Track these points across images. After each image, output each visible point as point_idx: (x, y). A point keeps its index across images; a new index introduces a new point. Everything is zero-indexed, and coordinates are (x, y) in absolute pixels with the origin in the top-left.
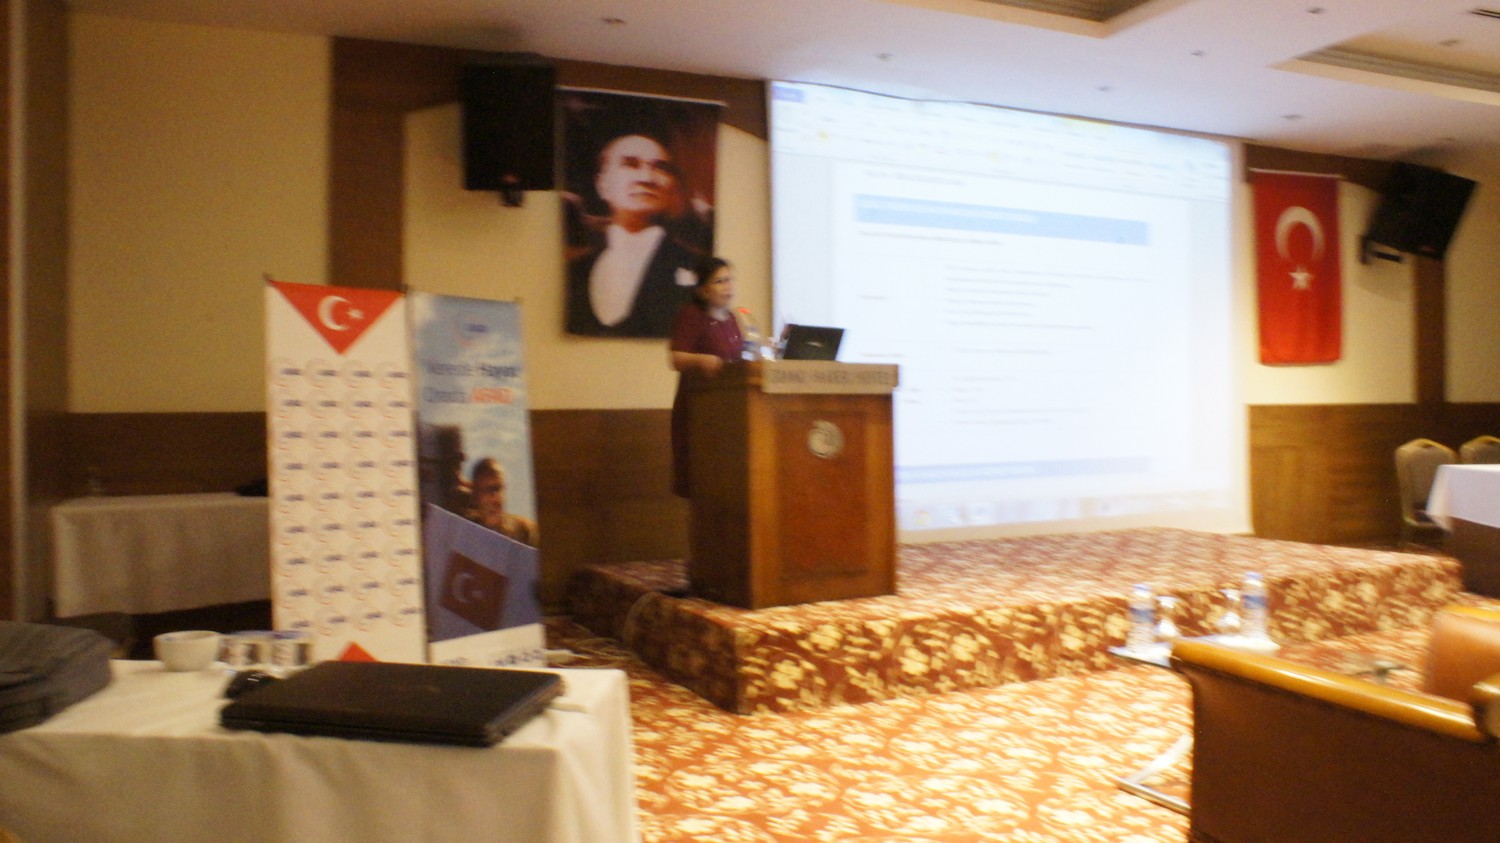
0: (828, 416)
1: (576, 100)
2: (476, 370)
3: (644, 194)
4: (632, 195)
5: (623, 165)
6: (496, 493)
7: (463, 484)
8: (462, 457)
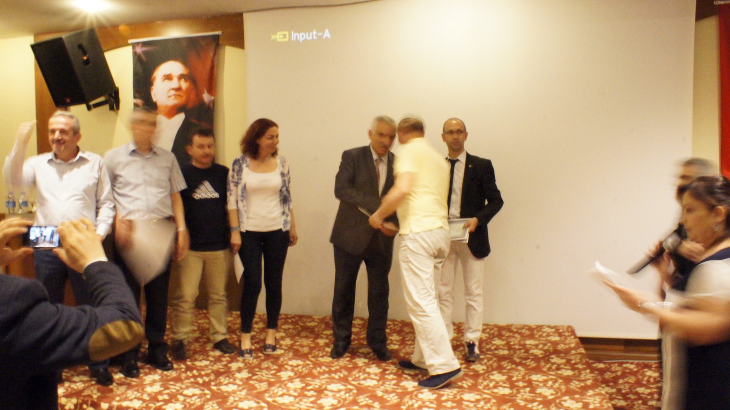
1: (140, 45)
3: (174, 95)
4: (169, 97)
5: (164, 80)
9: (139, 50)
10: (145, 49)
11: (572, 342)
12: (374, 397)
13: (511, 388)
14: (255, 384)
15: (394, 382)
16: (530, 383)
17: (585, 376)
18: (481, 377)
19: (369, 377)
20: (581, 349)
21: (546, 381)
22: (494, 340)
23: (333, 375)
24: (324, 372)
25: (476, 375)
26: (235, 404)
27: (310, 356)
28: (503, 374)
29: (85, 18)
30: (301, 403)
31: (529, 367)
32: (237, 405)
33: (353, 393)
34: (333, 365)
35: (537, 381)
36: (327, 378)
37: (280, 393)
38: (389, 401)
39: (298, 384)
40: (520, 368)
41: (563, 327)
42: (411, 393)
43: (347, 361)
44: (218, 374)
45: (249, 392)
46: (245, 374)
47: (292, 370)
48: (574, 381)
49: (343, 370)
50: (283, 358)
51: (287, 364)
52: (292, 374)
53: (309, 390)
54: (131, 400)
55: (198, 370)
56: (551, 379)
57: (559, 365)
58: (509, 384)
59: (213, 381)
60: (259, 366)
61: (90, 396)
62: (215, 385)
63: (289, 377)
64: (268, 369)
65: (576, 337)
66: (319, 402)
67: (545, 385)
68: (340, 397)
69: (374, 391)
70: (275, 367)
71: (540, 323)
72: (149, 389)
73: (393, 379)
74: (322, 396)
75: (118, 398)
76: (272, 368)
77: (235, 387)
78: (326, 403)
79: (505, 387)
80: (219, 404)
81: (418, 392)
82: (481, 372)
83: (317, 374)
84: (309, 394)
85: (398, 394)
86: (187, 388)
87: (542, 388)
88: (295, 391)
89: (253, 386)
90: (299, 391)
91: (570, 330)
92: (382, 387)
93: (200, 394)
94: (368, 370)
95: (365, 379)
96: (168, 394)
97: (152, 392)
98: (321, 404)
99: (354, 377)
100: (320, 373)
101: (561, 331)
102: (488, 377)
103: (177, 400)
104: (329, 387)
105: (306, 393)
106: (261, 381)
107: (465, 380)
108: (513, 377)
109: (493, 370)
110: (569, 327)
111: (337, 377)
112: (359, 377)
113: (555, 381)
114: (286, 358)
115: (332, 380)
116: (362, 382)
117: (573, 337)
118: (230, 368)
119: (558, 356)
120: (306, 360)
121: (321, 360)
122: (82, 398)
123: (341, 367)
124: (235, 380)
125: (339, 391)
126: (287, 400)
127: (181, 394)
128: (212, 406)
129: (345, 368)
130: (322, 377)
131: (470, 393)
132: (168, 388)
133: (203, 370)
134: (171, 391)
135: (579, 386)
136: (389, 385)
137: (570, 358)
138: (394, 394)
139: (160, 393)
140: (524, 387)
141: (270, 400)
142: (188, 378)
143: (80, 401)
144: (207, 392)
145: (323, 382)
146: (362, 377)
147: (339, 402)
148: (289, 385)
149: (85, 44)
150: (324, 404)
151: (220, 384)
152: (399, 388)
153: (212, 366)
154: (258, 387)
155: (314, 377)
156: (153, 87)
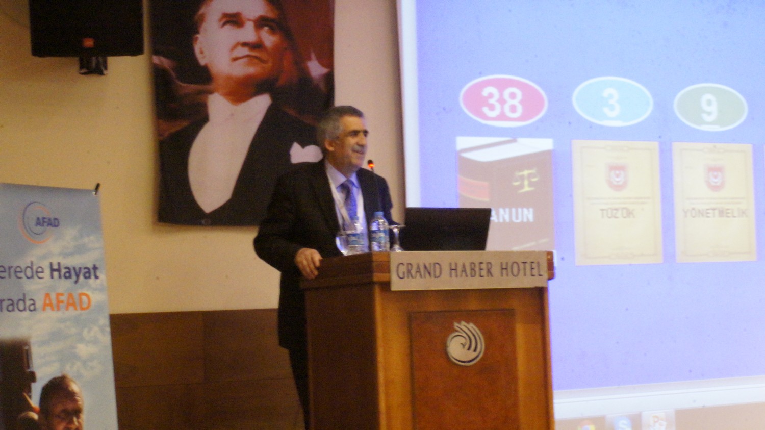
0: (469, 316)
2: (47, 272)
3: (247, 56)
4: (236, 59)
5: (225, 24)
6: (75, 419)
7: (32, 409)
8: (32, 377)
156: (198, 36)
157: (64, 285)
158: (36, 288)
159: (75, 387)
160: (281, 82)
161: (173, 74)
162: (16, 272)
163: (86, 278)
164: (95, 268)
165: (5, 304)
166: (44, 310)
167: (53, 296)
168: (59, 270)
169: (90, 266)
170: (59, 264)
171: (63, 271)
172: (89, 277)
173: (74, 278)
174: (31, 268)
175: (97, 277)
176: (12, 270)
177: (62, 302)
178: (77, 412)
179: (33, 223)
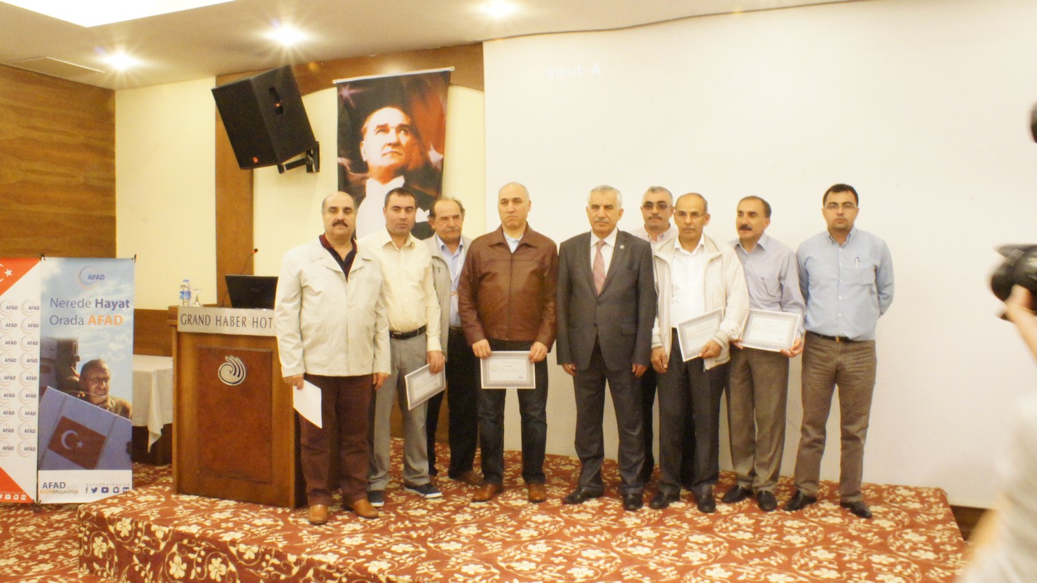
0: (236, 353)
1: (347, 88)
2: (94, 304)
3: (391, 152)
4: (385, 155)
5: (378, 132)
6: (104, 383)
7: (76, 375)
8: (78, 359)
9: (346, 92)
10: (353, 91)
11: (941, 512)
12: (644, 570)
13: (840, 571)
14: (485, 543)
15: (674, 552)
16: (868, 566)
17: (954, 562)
18: (798, 553)
19: (641, 543)
20: (952, 523)
21: (892, 565)
22: (823, 503)
23: (591, 537)
24: (579, 534)
25: (791, 550)
26: (457, 567)
27: (561, 511)
28: (831, 551)
29: (279, 53)
30: (545, 572)
31: (870, 544)
32: (460, 569)
33: (616, 563)
34: (592, 524)
35: (880, 564)
36: (583, 541)
37: (518, 557)
38: (664, 577)
39: (542, 547)
40: (856, 543)
41: (929, 489)
42: (697, 567)
43: (612, 520)
44: (437, 527)
45: (477, 553)
46: (473, 530)
47: (536, 528)
48: (936, 568)
49: (605, 532)
50: (526, 511)
51: (530, 520)
52: (535, 534)
53: (557, 556)
54: (325, 553)
55: (411, 521)
56: (901, 563)
57: (915, 544)
58: (838, 565)
59: (430, 536)
60: (492, 520)
61: (273, 544)
62: (433, 542)
63: (532, 536)
64: (504, 524)
65: (946, 505)
66: (569, 572)
67: (891, 571)
68: (598, 567)
69: (647, 563)
70: (513, 523)
71: (893, 483)
72: (347, 541)
73: (673, 548)
74: (574, 564)
75: (308, 550)
76: (509, 524)
77: (459, 546)
78: (578, 573)
79: (830, 569)
80: (436, 565)
81: (706, 567)
82: (799, 546)
83: (569, 535)
84: (557, 560)
85: (677, 568)
86: (397, 543)
87: (886, 575)
88: (538, 556)
89: (482, 545)
90: (544, 556)
91: (939, 494)
92: (657, 558)
93: (413, 552)
94: (639, 533)
95: (633, 546)
96: (371, 549)
97: (351, 545)
98: (572, 574)
99: (619, 542)
100: (573, 534)
101: (924, 495)
102: (808, 553)
103: (383, 557)
104: (584, 554)
105: (553, 559)
106: (493, 540)
107: (775, 556)
108: (844, 555)
109: (816, 544)
110: (937, 490)
111: (596, 541)
112: (626, 542)
113: (907, 566)
114: (528, 512)
115: (588, 544)
116: (630, 549)
117: (941, 505)
118: (454, 520)
119: (916, 532)
120: (556, 516)
121: (576, 516)
122: (265, 547)
123: (603, 528)
124: (459, 536)
125: (598, 559)
126: (526, 566)
127: (389, 550)
128: (427, 568)
129: (608, 529)
130: (576, 539)
131: (779, 573)
132: (373, 542)
133: (419, 522)
134: (376, 546)
135: (942, 576)
136: (667, 555)
137: (932, 534)
138: (673, 568)
139: (361, 547)
140: (860, 571)
141: (503, 565)
142: (398, 530)
143: (262, 550)
144: (422, 549)
145: (577, 546)
146: (630, 542)
147: (596, 573)
148: (531, 547)
149: (278, 86)
150: (575, 575)
151: (440, 540)
152: (681, 560)
153: (430, 516)
154: (489, 548)
155: (565, 539)
156: (363, 142)
157: (105, 312)
158: (84, 313)
159: (105, 366)
160: (411, 167)
161: (348, 168)
162: (71, 304)
163: (120, 306)
164: (127, 302)
165: (63, 322)
166: (90, 322)
167: (96, 318)
168: (102, 303)
169: (124, 301)
170: (102, 300)
171: (104, 304)
172: (123, 307)
173: (112, 307)
174: (83, 302)
175: (128, 307)
176: (69, 303)
177: (103, 320)
178: (106, 379)
179: (85, 278)
